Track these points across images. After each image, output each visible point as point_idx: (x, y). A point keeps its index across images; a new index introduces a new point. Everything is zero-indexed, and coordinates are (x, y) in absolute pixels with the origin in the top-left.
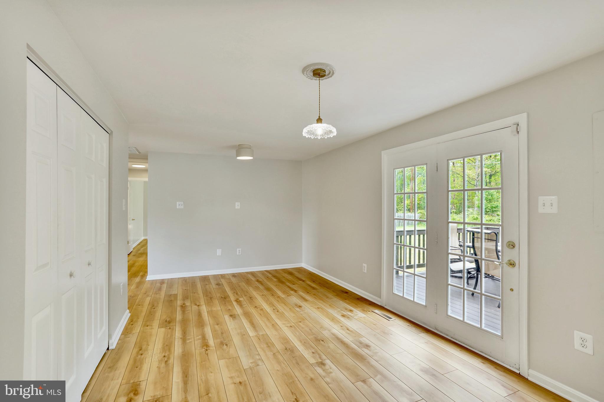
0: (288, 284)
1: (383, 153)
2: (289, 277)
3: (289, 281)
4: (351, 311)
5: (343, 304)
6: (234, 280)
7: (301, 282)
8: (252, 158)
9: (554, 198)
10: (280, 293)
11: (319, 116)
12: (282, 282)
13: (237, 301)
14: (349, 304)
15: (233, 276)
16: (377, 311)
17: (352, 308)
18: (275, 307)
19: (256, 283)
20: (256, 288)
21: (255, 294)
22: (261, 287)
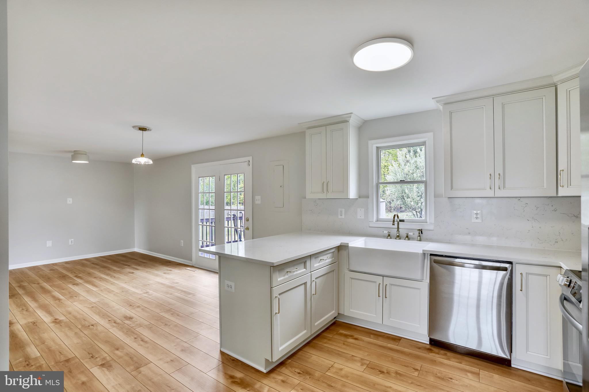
0: (123, 262)
1: (192, 166)
2: (124, 259)
3: (122, 261)
4: (170, 270)
5: (165, 268)
6: (68, 266)
7: (133, 260)
8: (88, 162)
9: (260, 197)
10: (115, 268)
11: (143, 153)
12: (117, 262)
13: (76, 276)
14: (170, 267)
15: (66, 263)
16: (188, 268)
17: (171, 269)
18: (112, 275)
19: (92, 265)
20: (93, 268)
21: (92, 271)
22: (98, 267)
